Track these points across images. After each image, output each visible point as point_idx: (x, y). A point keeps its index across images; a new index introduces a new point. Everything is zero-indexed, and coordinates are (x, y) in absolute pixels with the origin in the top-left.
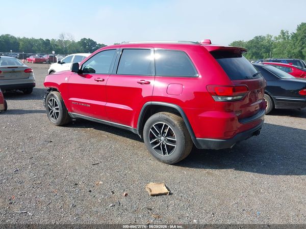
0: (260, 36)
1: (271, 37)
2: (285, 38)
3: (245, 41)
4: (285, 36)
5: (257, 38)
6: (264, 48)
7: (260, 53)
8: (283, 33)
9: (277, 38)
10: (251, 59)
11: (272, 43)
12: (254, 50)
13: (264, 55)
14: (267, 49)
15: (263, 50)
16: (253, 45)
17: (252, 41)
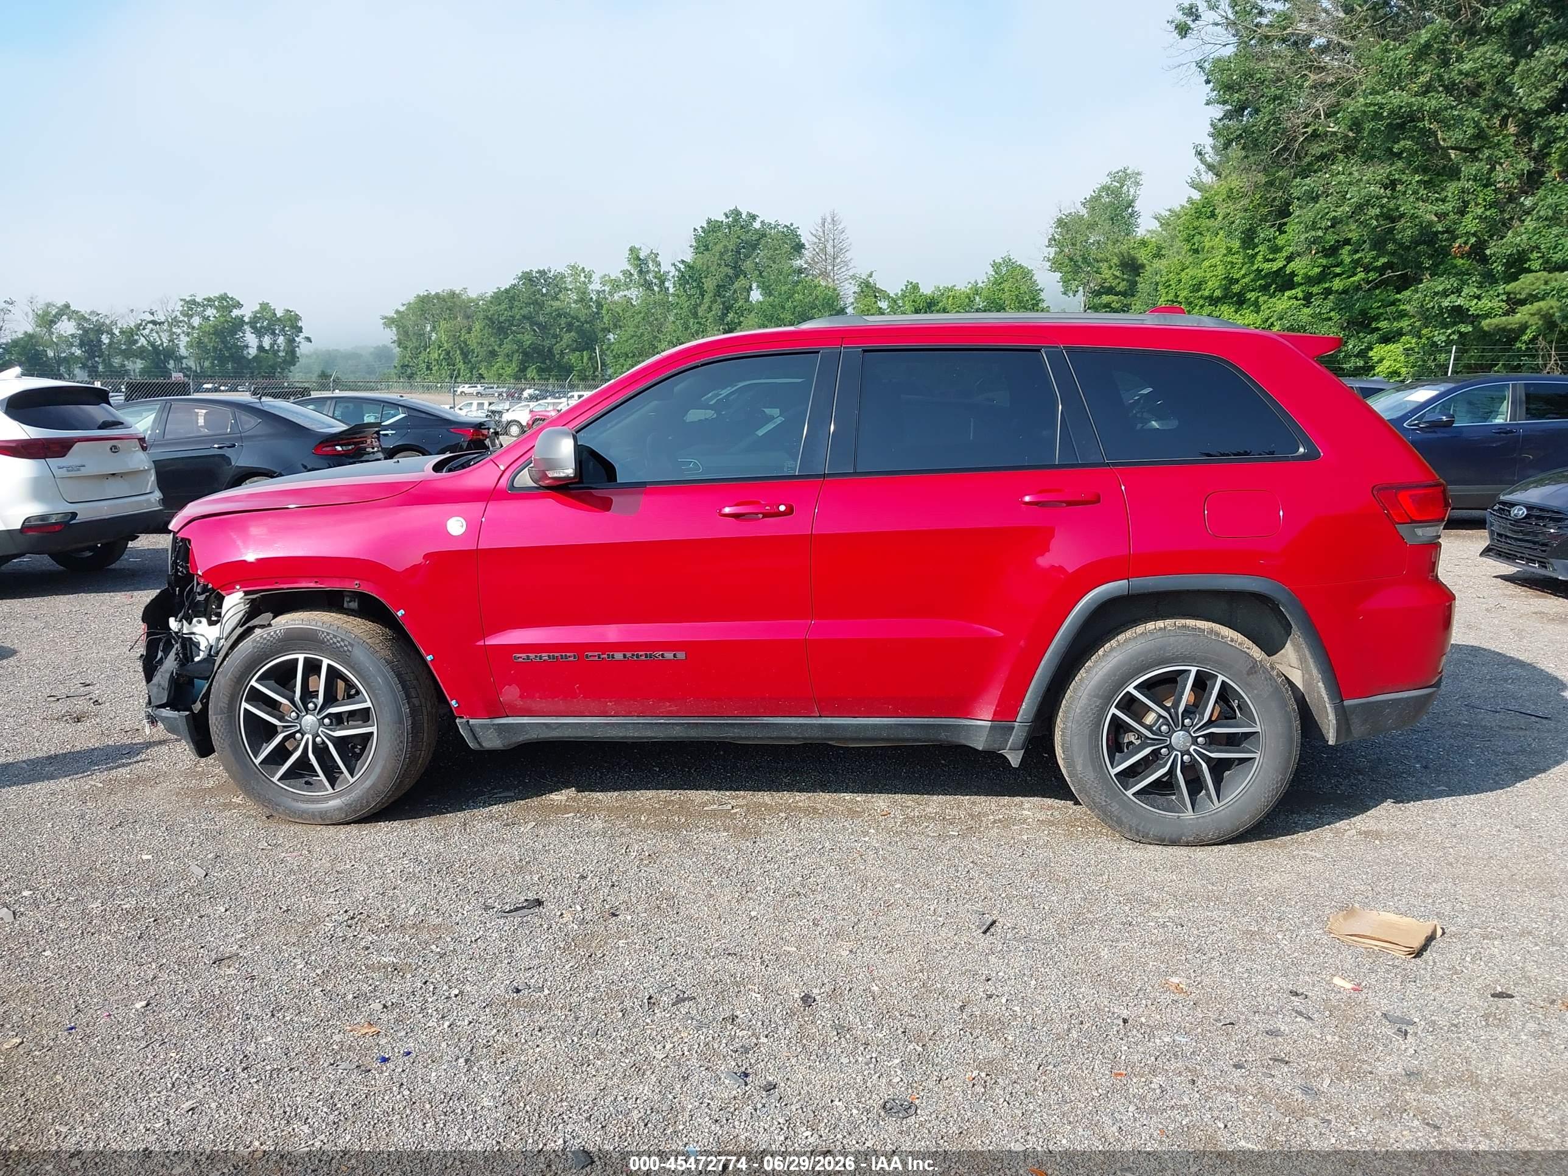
0: (542, 273)
1: (589, 276)
2: (648, 286)
3: (473, 295)
4: (650, 277)
5: (528, 278)
6: (570, 327)
7: (556, 350)
8: (639, 261)
9: (616, 285)
10: (518, 378)
11: (599, 305)
12: (528, 339)
13: (573, 358)
14: (581, 331)
15: (568, 338)
16: (518, 314)
17: (508, 296)
